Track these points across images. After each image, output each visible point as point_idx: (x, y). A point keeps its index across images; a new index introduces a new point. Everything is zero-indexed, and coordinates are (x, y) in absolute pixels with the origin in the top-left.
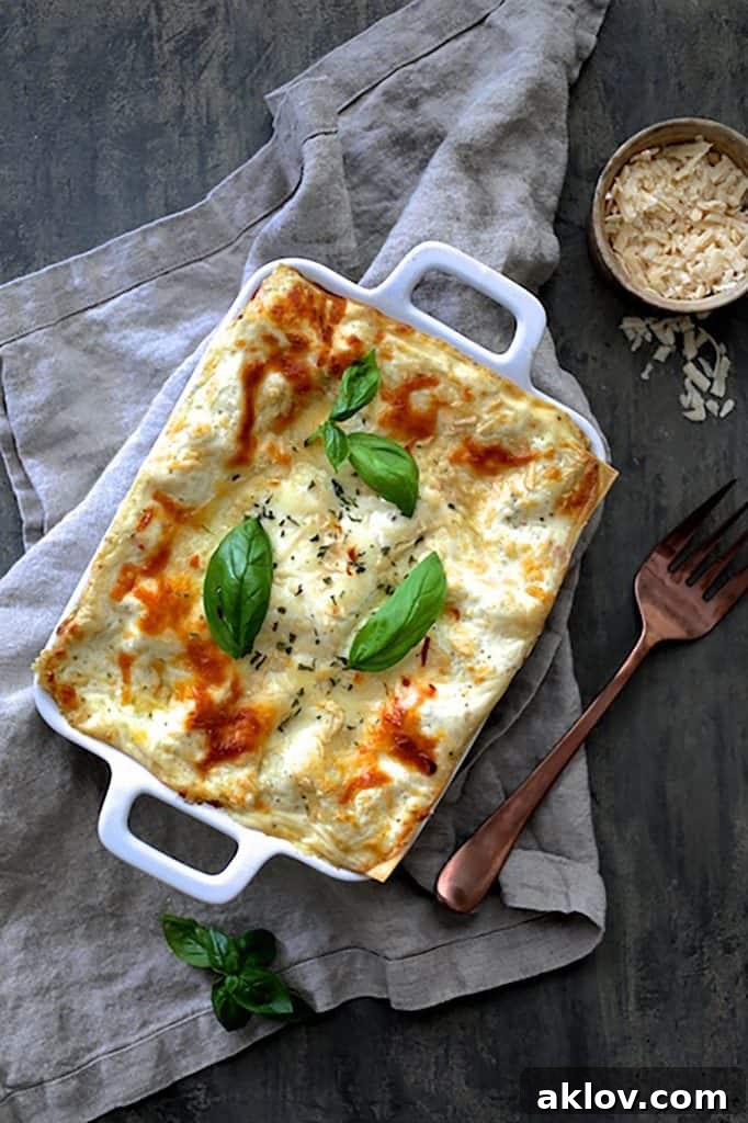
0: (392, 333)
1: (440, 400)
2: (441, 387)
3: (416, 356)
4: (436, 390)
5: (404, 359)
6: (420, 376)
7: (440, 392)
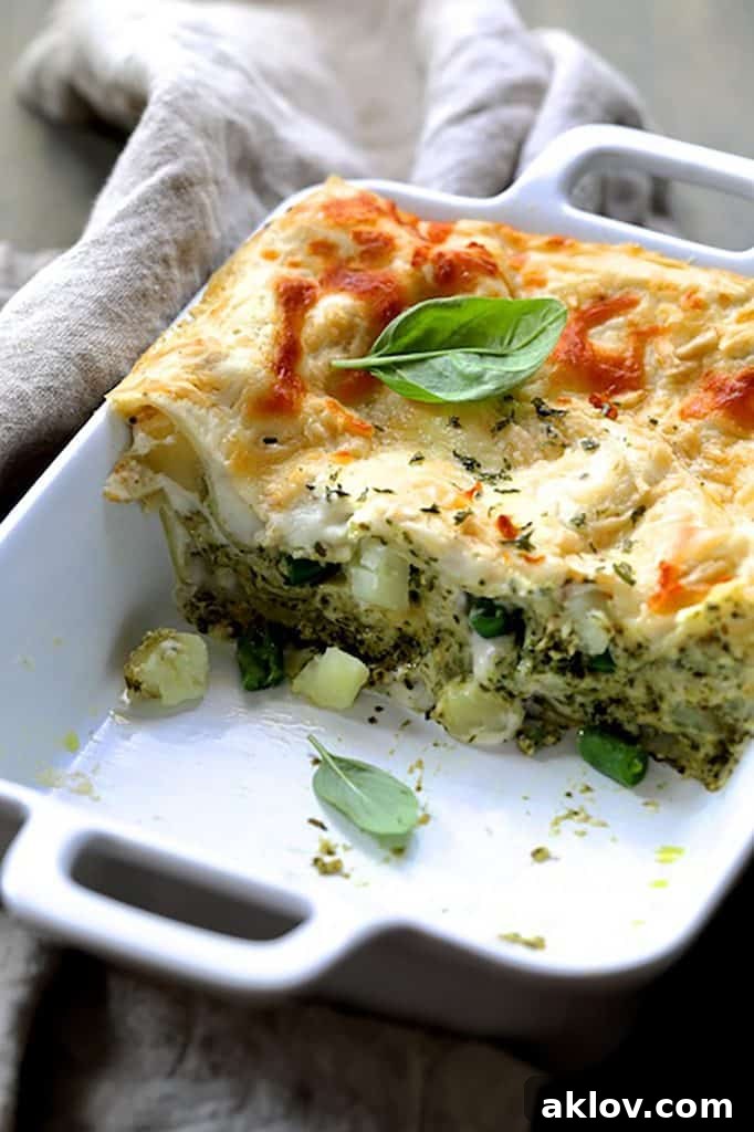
0: (539, 249)
1: (645, 328)
2: (644, 305)
3: (589, 271)
4: (634, 314)
5: (569, 278)
6: (602, 298)
7: (643, 315)
